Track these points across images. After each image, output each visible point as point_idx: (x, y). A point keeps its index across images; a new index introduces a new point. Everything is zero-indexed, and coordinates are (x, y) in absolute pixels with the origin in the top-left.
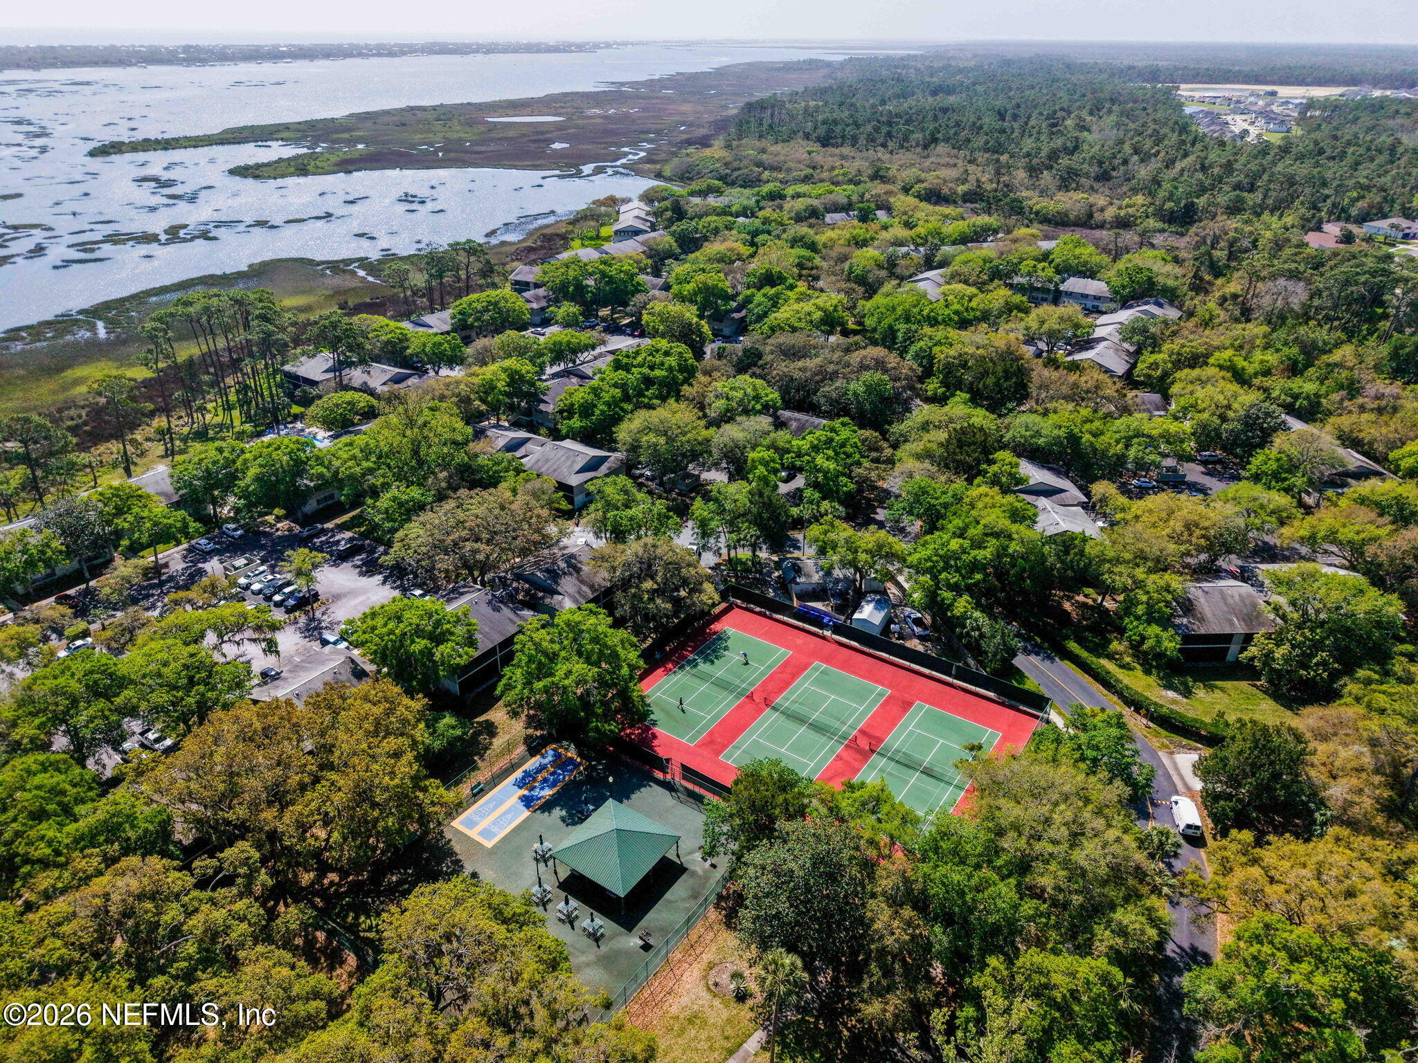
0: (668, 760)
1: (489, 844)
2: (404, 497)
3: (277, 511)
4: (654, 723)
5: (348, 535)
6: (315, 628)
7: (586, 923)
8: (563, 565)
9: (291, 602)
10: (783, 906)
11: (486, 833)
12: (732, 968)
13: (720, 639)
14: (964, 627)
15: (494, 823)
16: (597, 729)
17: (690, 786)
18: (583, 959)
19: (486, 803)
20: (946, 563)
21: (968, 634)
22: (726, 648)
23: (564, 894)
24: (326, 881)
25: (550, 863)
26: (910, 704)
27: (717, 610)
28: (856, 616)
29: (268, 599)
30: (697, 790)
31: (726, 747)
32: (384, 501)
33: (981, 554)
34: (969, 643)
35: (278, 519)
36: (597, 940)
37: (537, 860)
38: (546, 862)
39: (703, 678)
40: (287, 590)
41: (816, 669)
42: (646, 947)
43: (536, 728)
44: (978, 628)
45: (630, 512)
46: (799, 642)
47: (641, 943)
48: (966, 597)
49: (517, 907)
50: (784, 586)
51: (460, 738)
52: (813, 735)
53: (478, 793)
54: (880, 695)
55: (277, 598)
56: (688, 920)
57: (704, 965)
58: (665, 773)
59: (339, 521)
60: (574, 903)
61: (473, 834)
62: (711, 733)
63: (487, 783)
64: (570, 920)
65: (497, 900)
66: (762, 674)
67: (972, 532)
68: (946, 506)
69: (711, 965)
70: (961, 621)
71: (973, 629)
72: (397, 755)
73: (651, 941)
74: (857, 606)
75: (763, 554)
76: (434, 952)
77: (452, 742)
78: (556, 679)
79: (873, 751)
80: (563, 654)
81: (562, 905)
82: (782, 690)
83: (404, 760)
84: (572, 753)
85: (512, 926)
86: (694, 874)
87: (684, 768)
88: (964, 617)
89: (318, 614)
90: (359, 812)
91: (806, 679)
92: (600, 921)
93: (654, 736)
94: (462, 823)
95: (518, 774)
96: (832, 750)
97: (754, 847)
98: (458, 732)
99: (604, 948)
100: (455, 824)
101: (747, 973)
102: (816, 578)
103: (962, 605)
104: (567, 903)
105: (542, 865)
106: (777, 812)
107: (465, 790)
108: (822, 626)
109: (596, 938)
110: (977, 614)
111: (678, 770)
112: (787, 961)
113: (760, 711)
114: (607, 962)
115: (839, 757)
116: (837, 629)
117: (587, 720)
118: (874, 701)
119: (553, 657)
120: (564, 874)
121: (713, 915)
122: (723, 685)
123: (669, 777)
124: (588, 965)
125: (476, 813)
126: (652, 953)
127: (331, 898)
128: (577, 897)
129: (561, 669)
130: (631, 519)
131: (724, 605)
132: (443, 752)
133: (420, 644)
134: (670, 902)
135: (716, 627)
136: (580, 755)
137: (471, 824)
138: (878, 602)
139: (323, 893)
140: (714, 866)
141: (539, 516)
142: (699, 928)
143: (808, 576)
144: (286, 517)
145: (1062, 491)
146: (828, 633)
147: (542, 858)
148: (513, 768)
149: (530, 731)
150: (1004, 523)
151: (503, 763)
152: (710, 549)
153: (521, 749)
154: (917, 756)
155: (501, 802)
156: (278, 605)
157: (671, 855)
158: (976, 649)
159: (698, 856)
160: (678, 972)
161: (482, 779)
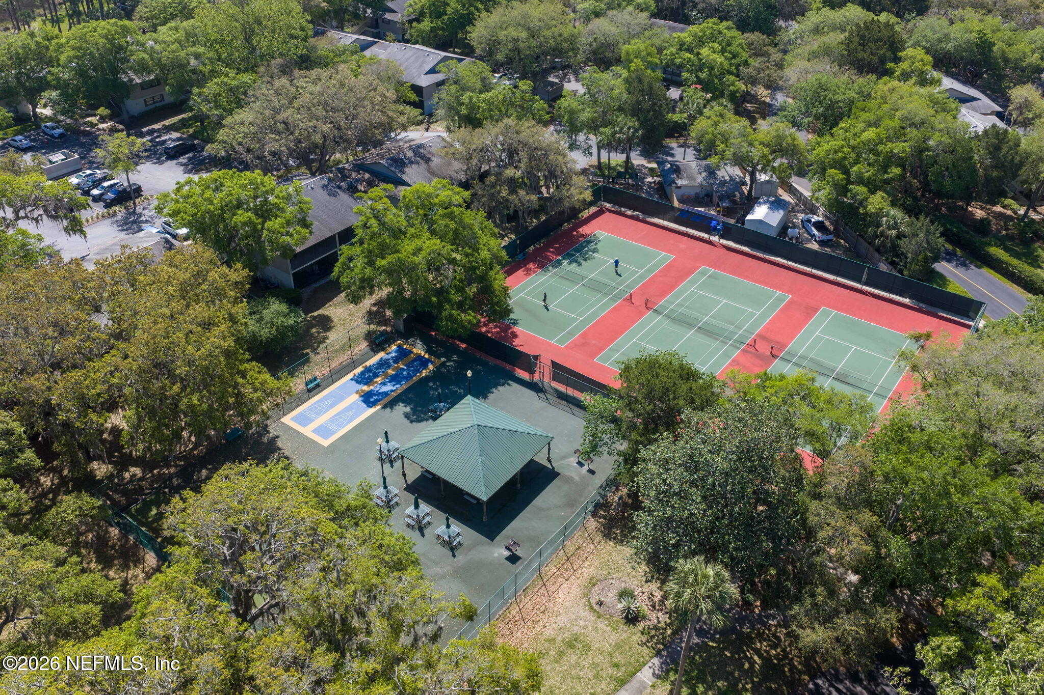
0: (536, 357)
1: (326, 443)
2: (235, 83)
3: (102, 111)
4: (515, 322)
5: (175, 135)
6: (134, 222)
7: (441, 529)
8: (410, 154)
9: (111, 195)
10: (697, 507)
11: (322, 431)
12: (618, 586)
13: (589, 242)
14: (879, 225)
15: (332, 420)
16: (451, 318)
17: (561, 388)
18: (437, 570)
19: (325, 398)
20: (858, 156)
21: (882, 233)
22: (595, 251)
23: (412, 498)
24: (127, 475)
25: (398, 464)
26: (816, 310)
27: (586, 214)
28: (749, 217)
29: (87, 193)
30: (570, 392)
31: (602, 349)
32: (211, 88)
33: (898, 147)
34: (883, 244)
35: (103, 119)
36: (452, 549)
37: (382, 460)
38: (391, 462)
39: (572, 279)
40: (106, 184)
41: (703, 273)
42: (513, 559)
43: (379, 324)
44: (895, 226)
45: (486, 95)
46: (682, 246)
47: (507, 553)
48: (880, 194)
49: (351, 498)
50: (662, 189)
51: (292, 327)
52: (702, 339)
53: (313, 388)
54: (779, 300)
55: (95, 192)
56: (566, 528)
57: (584, 581)
58: (531, 372)
59: (167, 122)
60: (424, 507)
61: (307, 431)
62: (584, 335)
63: (325, 379)
64: (421, 528)
65: (324, 489)
66: (642, 277)
67: (887, 122)
68: (851, 103)
69: (593, 582)
70: (875, 219)
71: (889, 228)
72: (207, 325)
73: (519, 552)
74: (749, 209)
75: (637, 160)
76: (240, 546)
77: (282, 332)
78: (402, 256)
79: (774, 356)
80: (412, 230)
81: (411, 510)
82: (664, 293)
83: (216, 331)
84: (419, 349)
85: (346, 522)
86: (569, 480)
87: (555, 365)
88: (879, 214)
89: (139, 209)
90: (157, 384)
91: (694, 282)
92: (456, 528)
93: (515, 336)
94: (294, 419)
95: (359, 370)
96: (726, 355)
97: (651, 442)
98: (291, 321)
99: (461, 558)
100: (287, 420)
101: (638, 592)
102: (700, 178)
103: (877, 202)
104: (417, 507)
105: (387, 466)
106: (681, 402)
107: (298, 384)
108: (710, 230)
109: (452, 547)
110: (893, 212)
111: (548, 371)
112: (711, 572)
113: (641, 314)
114: (466, 574)
115: (735, 362)
116: (726, 233)
117: (440, 306)
118: (771, 308)
119: (398, 233)
120: (412, 476)
121: (593, 524)
122: (596, 287)
123: (536, 378)
124: (442, 577)
125: (311, 409)
126: (519, 566)
127: (132, 492)
128: (429, 501)
129: (407, 247)
130: (489, 102)
131: (593, 209)
132: (271, 341)
133: (242, 216)
134: (541, 509)
135: (584, 230)
136: (429, 351)
137: (304, 420)
138: (772, 203)
139: (121, 489)
140: (592, 472)
141: (383, 95)
142: (577, 539)
143: (691, 177)
144: (111, 118)
145: (974, 99)
146: (715, 239)
147: (387, 458)
148: (354, 364)
149: (373, 327)
150: (926, 112)
151: (343, 358)
152: (578, 147)
153: (363, 346)
154: (827, 362)
155: (342, 399)
156: (97, 199)
157: (542, 459)
158: (893, 252)
159: (573, 461)
160: (552, 589)
161: (318, 374)
